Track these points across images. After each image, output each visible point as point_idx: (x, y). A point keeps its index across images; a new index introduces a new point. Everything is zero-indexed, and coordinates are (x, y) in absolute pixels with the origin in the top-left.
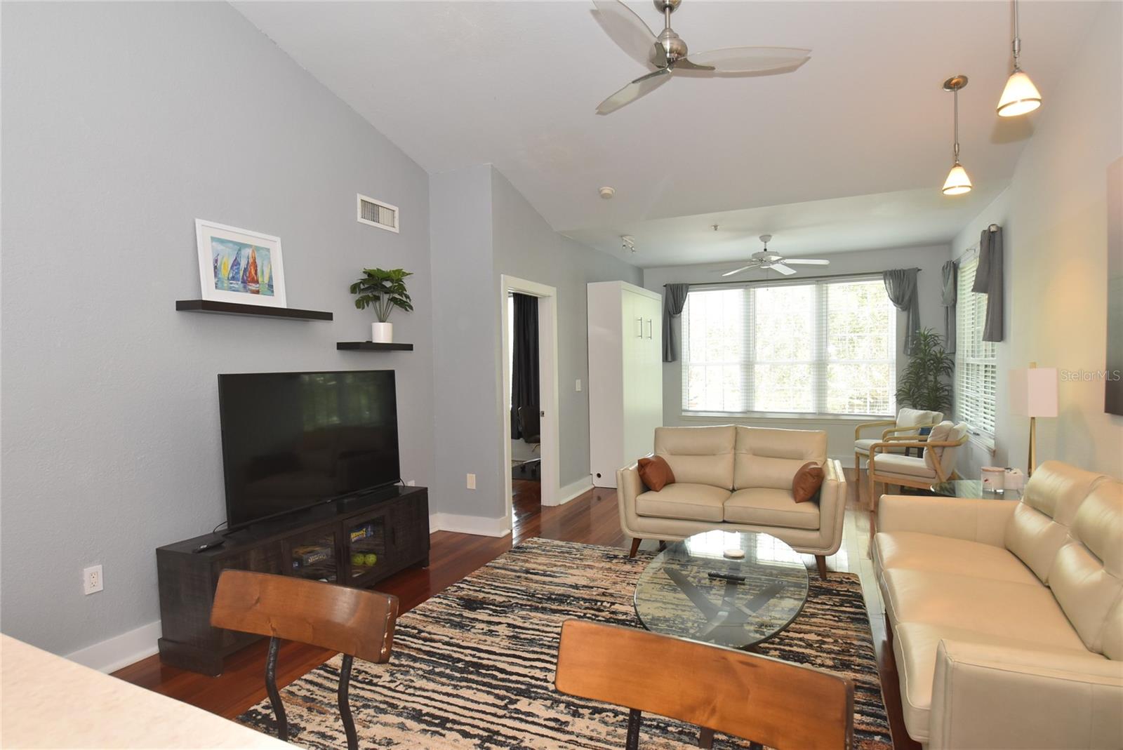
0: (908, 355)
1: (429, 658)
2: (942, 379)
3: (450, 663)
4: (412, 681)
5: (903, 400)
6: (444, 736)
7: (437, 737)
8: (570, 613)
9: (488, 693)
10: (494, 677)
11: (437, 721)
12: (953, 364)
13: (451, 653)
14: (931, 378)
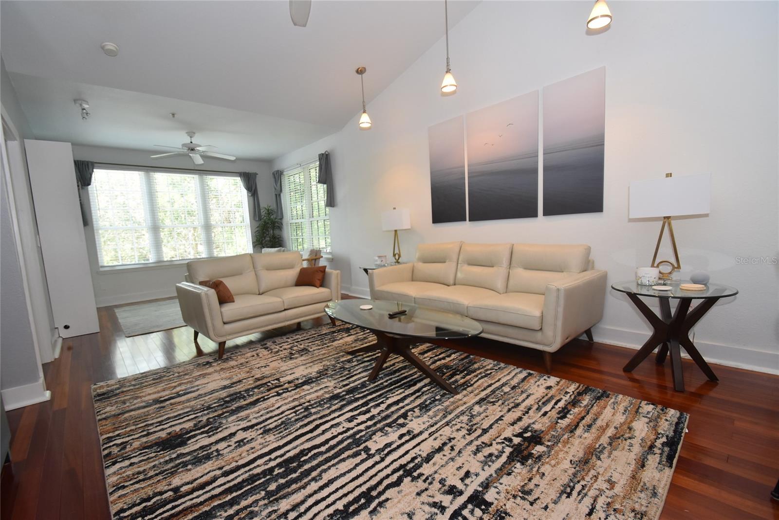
0: (256, 221)
1: (239, 492)
2: (277, 232)
3: (268, 477)
4: (275, 511)
5: (256, 245)
6: (387, 500)
7: (388, 504)
8: (266, 397)
9: (344, 460)
10: (321, 453)
11: (363, 501)
12: (282, 224)
13: (251, 473)
14: (272, 232)
